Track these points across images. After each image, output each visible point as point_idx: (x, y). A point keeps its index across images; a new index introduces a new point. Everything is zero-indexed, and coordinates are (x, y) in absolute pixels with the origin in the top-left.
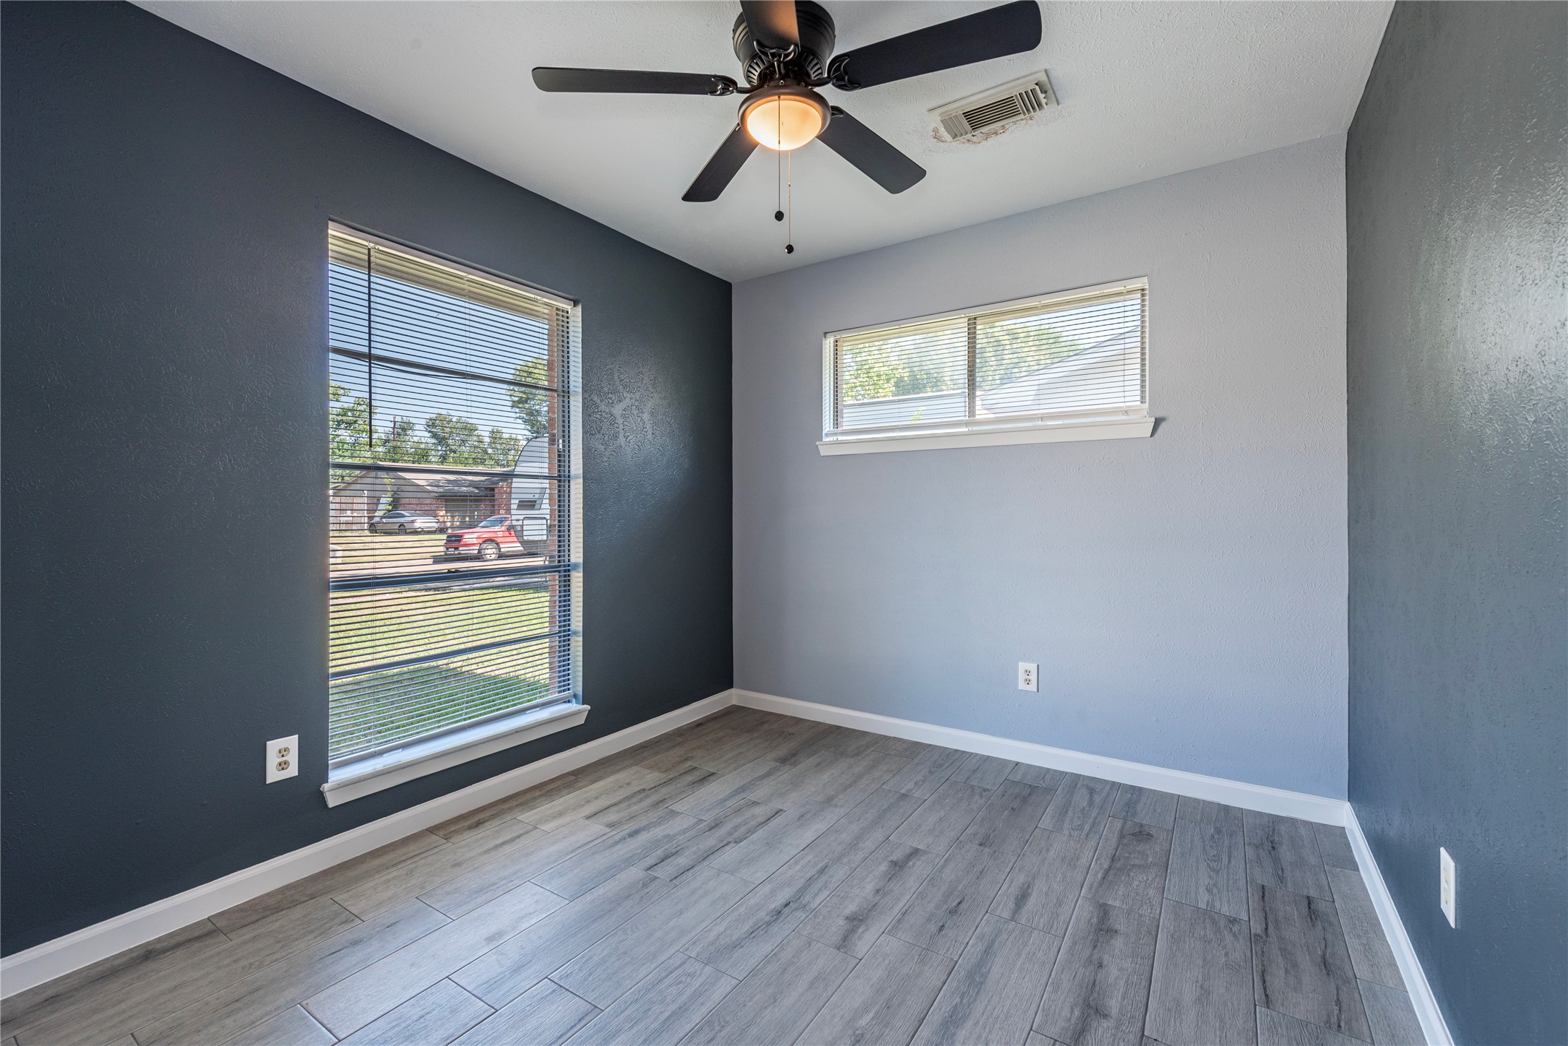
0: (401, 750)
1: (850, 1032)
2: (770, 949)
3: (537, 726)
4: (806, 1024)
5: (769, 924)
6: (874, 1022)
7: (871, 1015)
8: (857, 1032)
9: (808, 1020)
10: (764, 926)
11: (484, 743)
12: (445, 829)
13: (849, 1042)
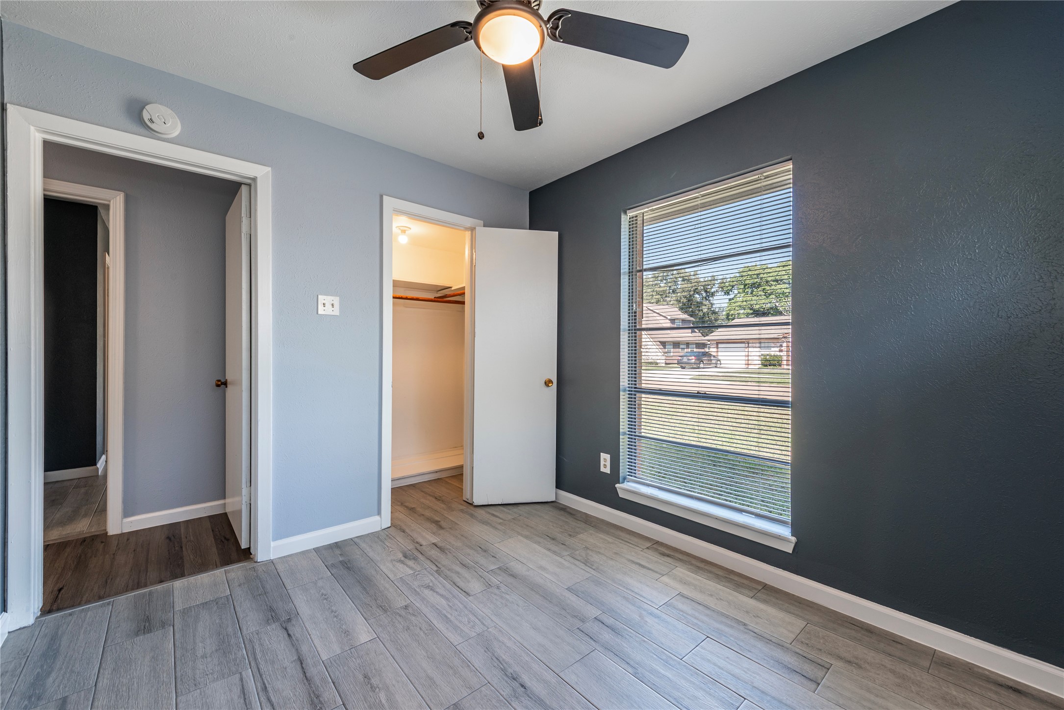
0: (658, 489)
1: (380, 686)
2: (476, 665)
3: (735, 524)
4: (402, 667)
5: (504, 670)
6: (377, 701)
7: (384, 701)
8: (377, 689)
9: (404, 669)
10: (502, 667)
11: (694, 512)
12: (657, 546)
13: (375, 683)
